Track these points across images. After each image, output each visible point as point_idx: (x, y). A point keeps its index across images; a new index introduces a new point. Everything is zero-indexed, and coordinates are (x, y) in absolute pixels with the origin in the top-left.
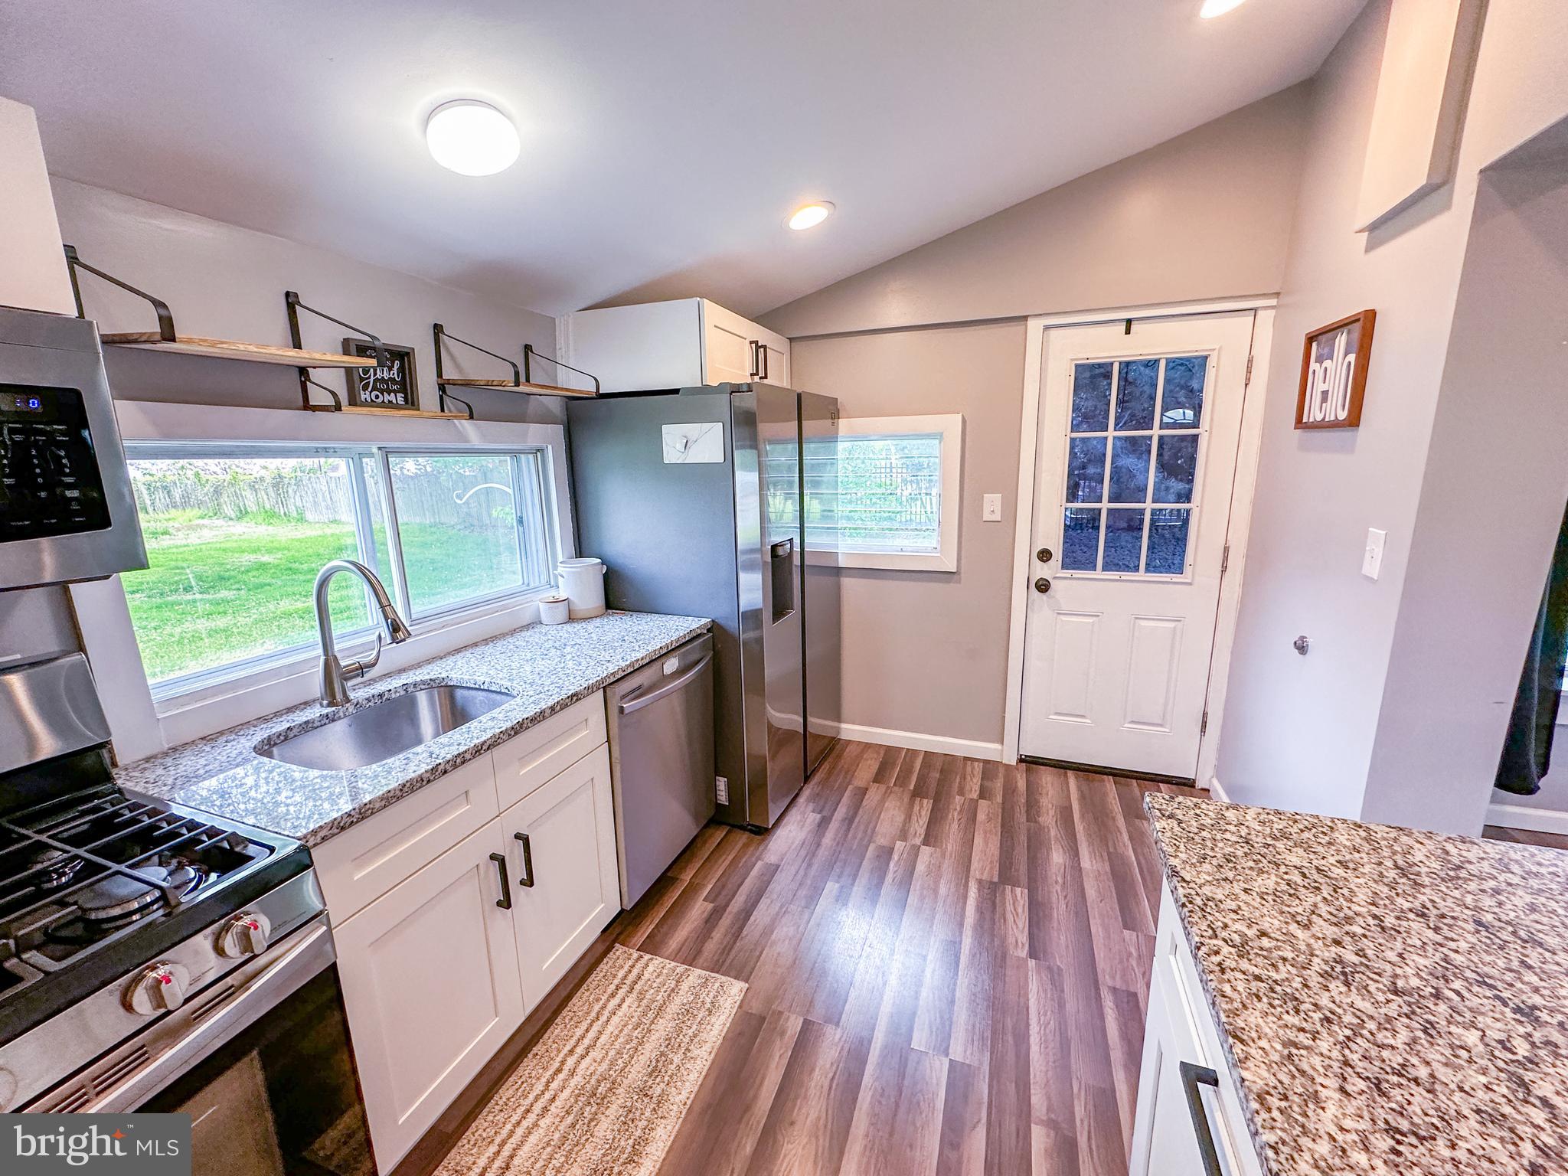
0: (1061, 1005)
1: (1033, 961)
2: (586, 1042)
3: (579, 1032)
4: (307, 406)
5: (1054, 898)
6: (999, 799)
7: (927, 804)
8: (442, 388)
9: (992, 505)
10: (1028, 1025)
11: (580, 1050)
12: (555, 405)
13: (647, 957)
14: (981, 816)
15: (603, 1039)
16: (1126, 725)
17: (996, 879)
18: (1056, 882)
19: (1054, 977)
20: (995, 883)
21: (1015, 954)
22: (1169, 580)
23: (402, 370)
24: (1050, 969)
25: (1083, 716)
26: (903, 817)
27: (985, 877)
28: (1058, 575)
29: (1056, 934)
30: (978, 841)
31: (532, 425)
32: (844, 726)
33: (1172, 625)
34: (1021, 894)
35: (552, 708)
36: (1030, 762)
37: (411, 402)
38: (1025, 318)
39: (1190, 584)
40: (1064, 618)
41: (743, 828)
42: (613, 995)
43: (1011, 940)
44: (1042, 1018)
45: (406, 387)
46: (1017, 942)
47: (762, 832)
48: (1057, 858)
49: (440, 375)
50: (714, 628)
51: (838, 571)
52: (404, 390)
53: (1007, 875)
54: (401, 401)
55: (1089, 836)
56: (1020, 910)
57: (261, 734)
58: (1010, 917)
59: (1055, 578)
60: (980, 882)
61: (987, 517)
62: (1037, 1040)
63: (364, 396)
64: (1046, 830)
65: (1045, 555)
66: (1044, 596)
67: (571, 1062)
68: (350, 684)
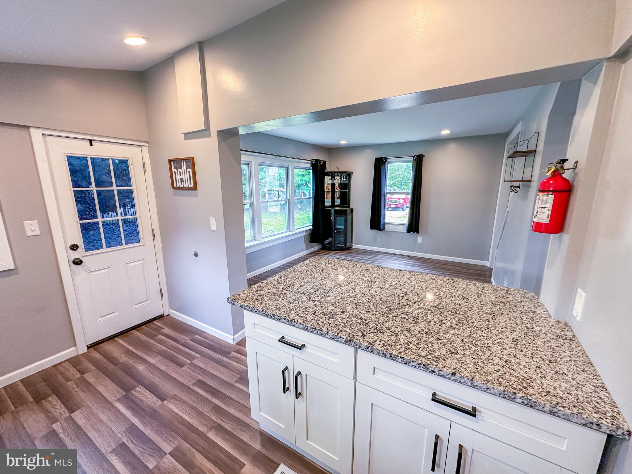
0: (185, 402)
1: (165, 401)
5: (153, 379)
6: (93, 368)
7: (53, 399)
9: (32, 227)
10: (181, 417)
14: (91, 380)
16: (134, 307)
17: (124, 393)
18: (149, 374)
19: (175, 398)
20: (125, 395)
21: (157, 405)
22: (135, 246)
24: (172, 398)
25: (115, 312)
26: (43, 415)
27: (118, 396)
29: (164, 388)
30: (101, 389)
33: (141, 262)
34: (140, 389)
36: (93, 346)
38: (28, 126)
39: (144, 245)
40: (93, 273)
43: (150, 403)
44: (184, 411)
46: (154, 402)
48: (141, 368)
53: (127, 389)
55: (145, 353)
56: (145, 393)
58: (144, 399)
59: (83, 256)
60: (118, 400)
61: (29, 234)
62: (188, 417)
64: (127, 363)
65: (74, 247)
66: (79, 267)
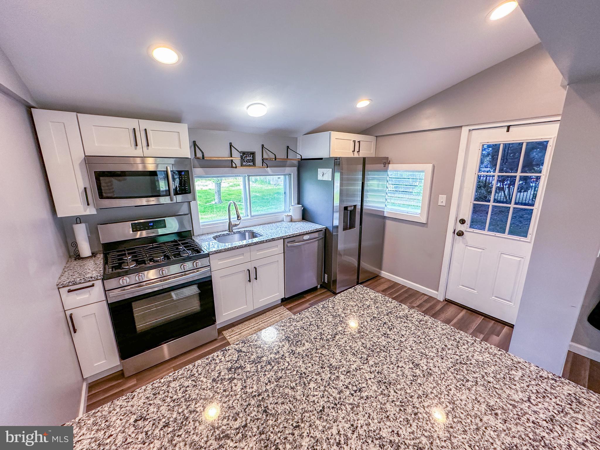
2: (265, 321)
3: (265, 318)
4: (232, 167)
8: (263, 160)
9: (442, 199)
11: (263, 322)
12: (296, 162)
13: (287, 310)
15: (269, 322)
16: (493, 297)
22: (519, 239)
23: (253, 157)
25: (474, 289)
28: (467, 230)
31: (287, 168)
32: (382, 272)
33: (519, 259)
35: (266, 240)
36: (449, 302)
37: (254, 165)
38: (461, 127)
39: (529, 242)
40: (469, 248)
41: (331, 291)
42: (275, 315)
45: (253, 161)
47: (335, 294)
49: (262, 157)
50: (326, 229)
51: (385, 218)
52: (253, 162)
54: (252, 164)
57: (215, 235)
59: (466, 231)
61: (440, 204)
63: (244, 163)
65: (463, 222)
66: (460, 238)
67: (260, 323)
68: (233, 228)
